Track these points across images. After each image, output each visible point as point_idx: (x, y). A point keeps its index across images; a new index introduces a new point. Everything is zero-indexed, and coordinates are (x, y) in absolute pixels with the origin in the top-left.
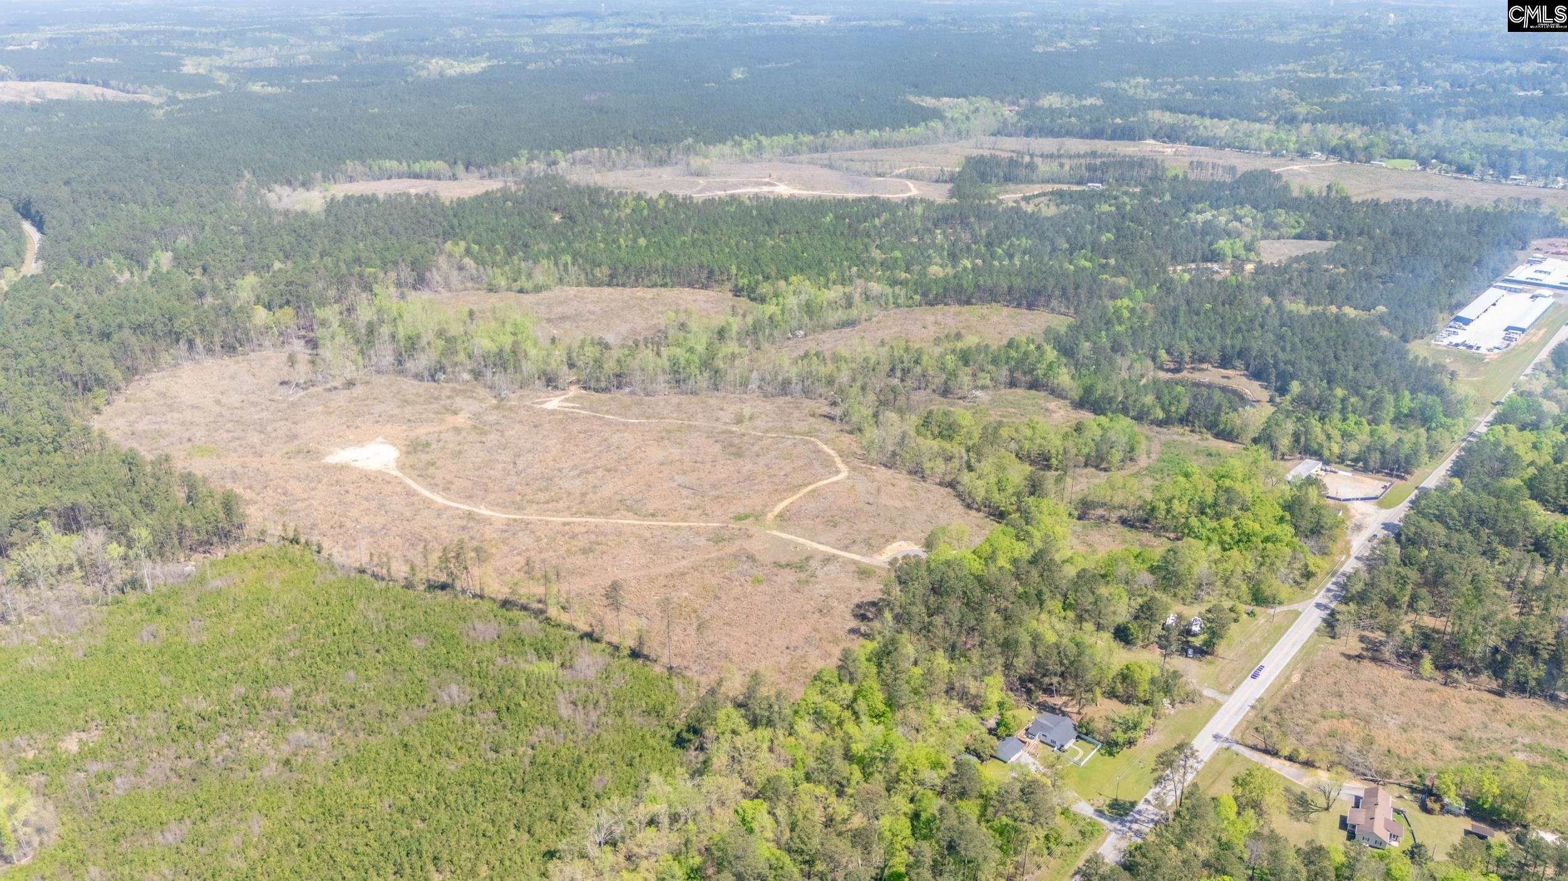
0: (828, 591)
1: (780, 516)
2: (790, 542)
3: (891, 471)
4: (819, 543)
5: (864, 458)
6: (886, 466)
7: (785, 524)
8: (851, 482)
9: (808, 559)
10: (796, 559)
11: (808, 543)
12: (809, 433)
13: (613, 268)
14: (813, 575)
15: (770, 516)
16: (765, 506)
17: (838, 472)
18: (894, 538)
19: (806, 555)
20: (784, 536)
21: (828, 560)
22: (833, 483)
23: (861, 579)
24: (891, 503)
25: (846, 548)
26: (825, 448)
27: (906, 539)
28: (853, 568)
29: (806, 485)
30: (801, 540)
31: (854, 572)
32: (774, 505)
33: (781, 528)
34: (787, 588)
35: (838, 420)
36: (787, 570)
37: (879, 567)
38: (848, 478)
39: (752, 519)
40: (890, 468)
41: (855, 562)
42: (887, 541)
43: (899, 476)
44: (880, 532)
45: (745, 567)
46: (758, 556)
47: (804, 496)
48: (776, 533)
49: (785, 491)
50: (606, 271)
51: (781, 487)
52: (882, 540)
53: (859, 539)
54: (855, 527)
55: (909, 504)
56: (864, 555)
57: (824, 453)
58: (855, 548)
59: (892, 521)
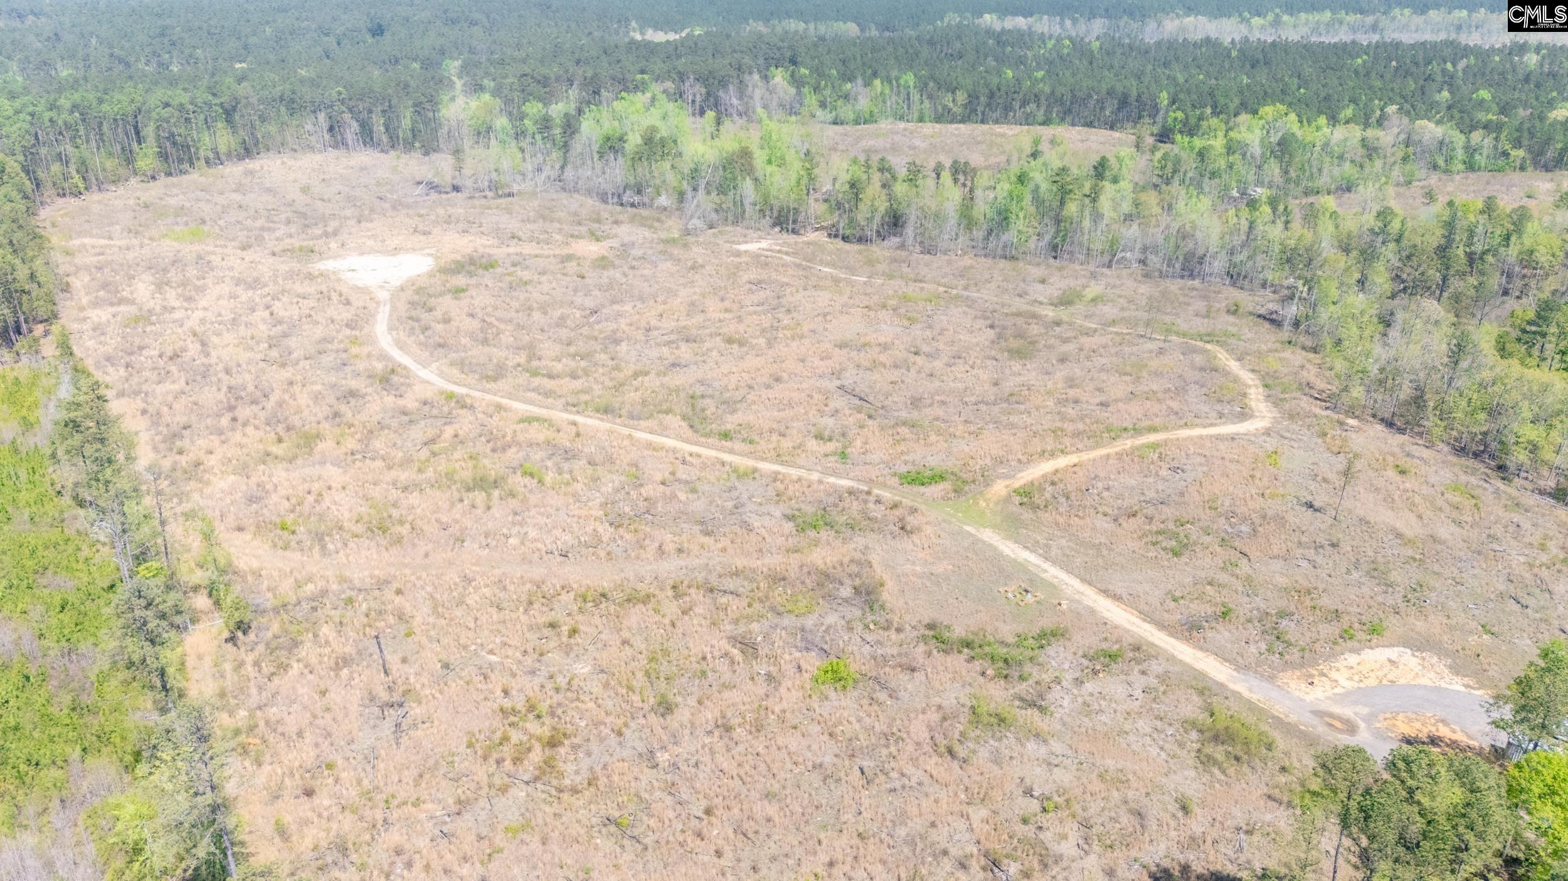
0: (1064, 777)
1: (1027, 496)
2: (1021, 567)
3: (1401, 438)
4: (1105, 592)
5: (1330, 401)
6: (1390, 424)
7: (1027, 515)
8: (1271, 444)
9: (1046, 637)
10: (1007, 632)
11: (1071, 584)
12: (1209, 337)
13: (973, 97)
14: (1035, 703)
15: (1000, 488)
16: (1000, 461)
17: (1245, 414)
18: (1374, 630)
19: (1047, 622)
20: (1010, 549)
21: (1112, 657)
22: (1219, 438)
23: (1206, 761)
24: (1384, 516)
25: (1191, 630)
26: (1233, 365)
27: (1419, 644)
28: (1191, 707)
29: (1137, 431)
30: (1053, 573)
31: (1190, 724)
32: (1030, 460)
33: (1012, 526)
34: (919, 730)
35: (1287, 326)
36: (957, 661)
37: (1289, 729)
38: (1267, 432)
39: (946, 486)
40: (1401, 431)
41: (1204, 688)
42: (1346, 635)
43: (1426, 453)
44: (1326, 602)
45: (832, 619)
46: (888, 595)
47: (1119, 456)
48: (989, 536)
49: (1077, 434)
50: (961, 97)
51: (1070, 427)
52: (1328, 630)
53: (1244, 606)
54: (1244, 567)
55: (1445, 531)
56: (1243, 668)
57: (1227, 373)
58: (1222, 635)
59: (1377, 573)
